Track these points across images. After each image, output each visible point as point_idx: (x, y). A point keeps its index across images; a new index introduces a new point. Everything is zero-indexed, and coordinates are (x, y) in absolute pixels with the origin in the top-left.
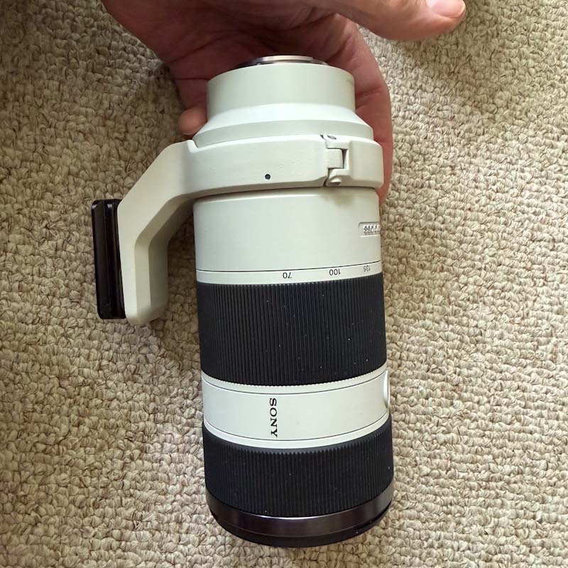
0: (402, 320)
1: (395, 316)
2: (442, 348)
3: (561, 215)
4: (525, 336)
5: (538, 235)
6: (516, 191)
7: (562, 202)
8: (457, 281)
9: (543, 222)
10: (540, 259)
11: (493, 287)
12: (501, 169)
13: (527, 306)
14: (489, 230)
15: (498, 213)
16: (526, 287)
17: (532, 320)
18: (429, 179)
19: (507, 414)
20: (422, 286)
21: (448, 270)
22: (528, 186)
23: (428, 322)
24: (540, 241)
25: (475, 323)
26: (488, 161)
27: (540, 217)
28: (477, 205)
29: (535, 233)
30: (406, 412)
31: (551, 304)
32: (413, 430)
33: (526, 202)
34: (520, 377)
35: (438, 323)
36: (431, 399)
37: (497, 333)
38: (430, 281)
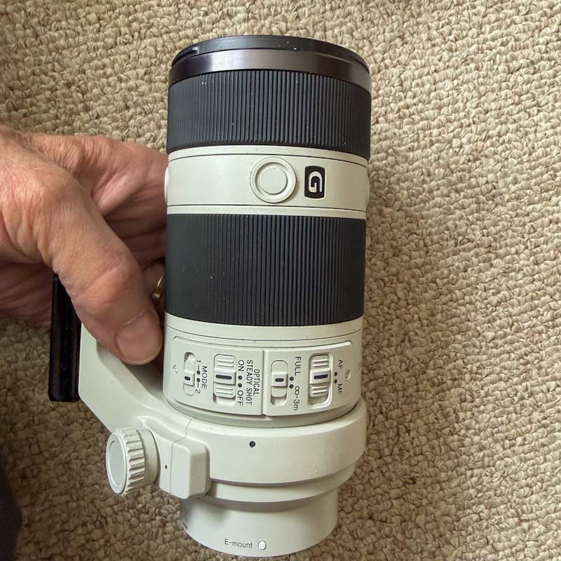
0: (412, 209)
1: (404, 208)
2: (461, 218)
3: (530, 33)
4: (538, 170)
5: (515, 64)
6: (474, 30)
7: (526, 20)
8: (451, 147)
9: (514, 49)
10: (525, 87)
11: (489, 137)
12: (451, 15)
13: (530, 140)
14: (463, 83)
15: (465, 61)
16: (521, 123)
17: (540, 152)
18: (383, 59)
19: (548, 251)
20: (418, 167)
21: (438, 141)
22: (485, 19)
23: (438, 200)
24: (518, 70)
25: (485, 179)
26: (435, 14)
27: (510, 45)
28: (441, 64)
29: (511, 65)
30: (451, 292)
31: (553, 127)
32: (464, 305)
33: (489, 37)
34: (548, 211)
35: (449, 196)
36: (469, 270)
37: (509, 179)
38: (425, 160)
